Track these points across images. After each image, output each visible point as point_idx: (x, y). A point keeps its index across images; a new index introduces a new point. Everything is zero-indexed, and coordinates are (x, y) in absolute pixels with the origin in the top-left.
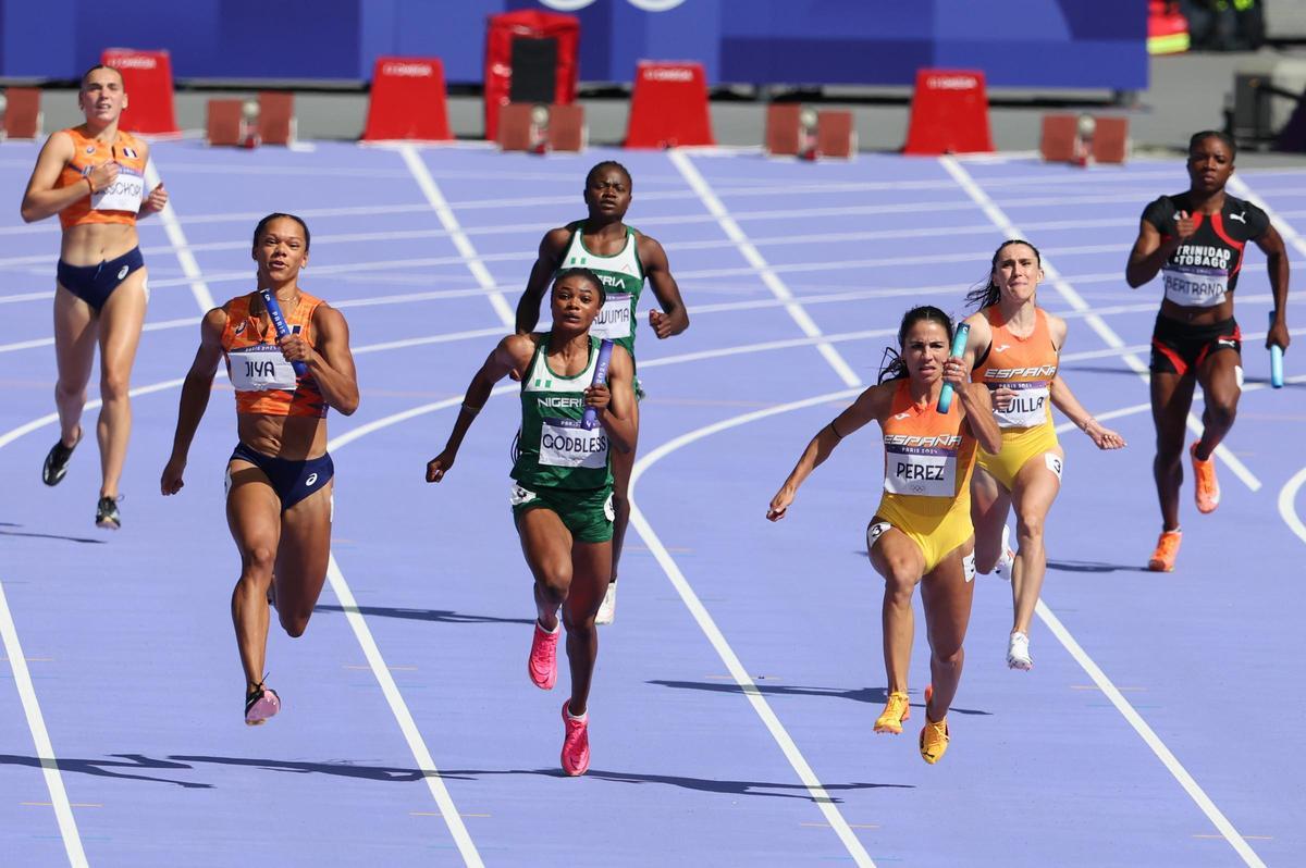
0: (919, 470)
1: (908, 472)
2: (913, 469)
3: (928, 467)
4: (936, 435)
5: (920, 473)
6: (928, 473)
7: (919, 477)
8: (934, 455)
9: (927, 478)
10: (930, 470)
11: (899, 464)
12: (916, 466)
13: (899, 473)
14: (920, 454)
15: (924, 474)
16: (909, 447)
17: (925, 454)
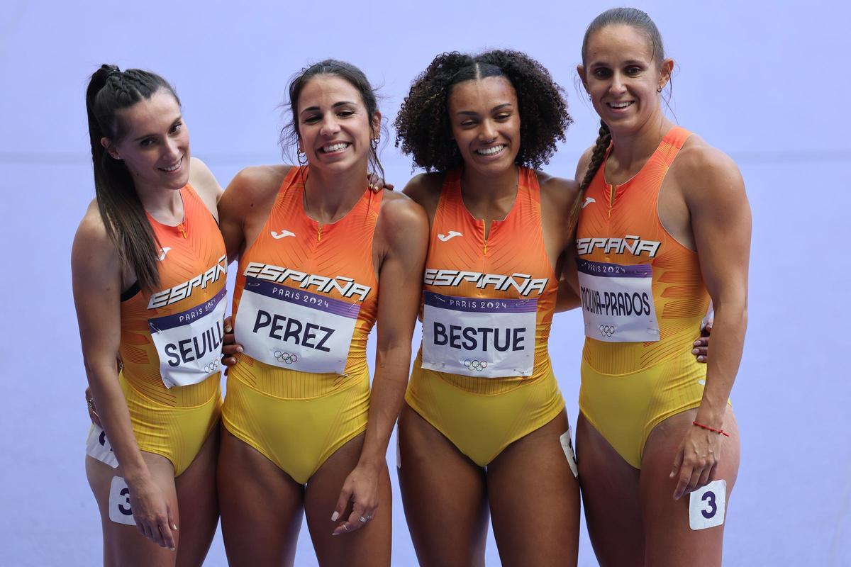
0: (294, 327)
1: (275, 328)
2: (284, 324)
3: (309, 326)
4: (332, 276)
5: (295, 334)
6: (307, 336)
7: (292, 339)
8: (322, 308)
9: (304, 344)
10: (311, 331)
11: (261, 313)
12: (291, 321)
13: (258, 326)
14: (300, 302)
15: (301, 335)
16: (285, 288)
17: (308, 305)
